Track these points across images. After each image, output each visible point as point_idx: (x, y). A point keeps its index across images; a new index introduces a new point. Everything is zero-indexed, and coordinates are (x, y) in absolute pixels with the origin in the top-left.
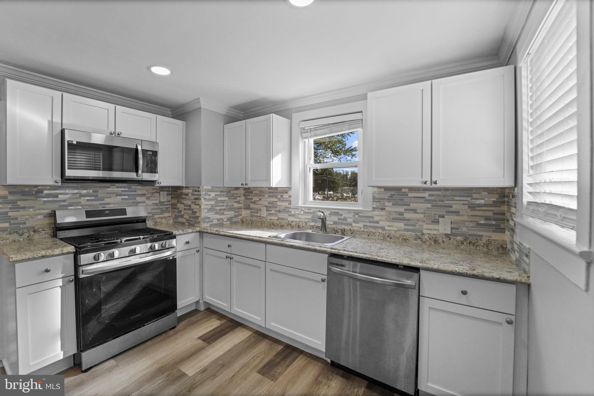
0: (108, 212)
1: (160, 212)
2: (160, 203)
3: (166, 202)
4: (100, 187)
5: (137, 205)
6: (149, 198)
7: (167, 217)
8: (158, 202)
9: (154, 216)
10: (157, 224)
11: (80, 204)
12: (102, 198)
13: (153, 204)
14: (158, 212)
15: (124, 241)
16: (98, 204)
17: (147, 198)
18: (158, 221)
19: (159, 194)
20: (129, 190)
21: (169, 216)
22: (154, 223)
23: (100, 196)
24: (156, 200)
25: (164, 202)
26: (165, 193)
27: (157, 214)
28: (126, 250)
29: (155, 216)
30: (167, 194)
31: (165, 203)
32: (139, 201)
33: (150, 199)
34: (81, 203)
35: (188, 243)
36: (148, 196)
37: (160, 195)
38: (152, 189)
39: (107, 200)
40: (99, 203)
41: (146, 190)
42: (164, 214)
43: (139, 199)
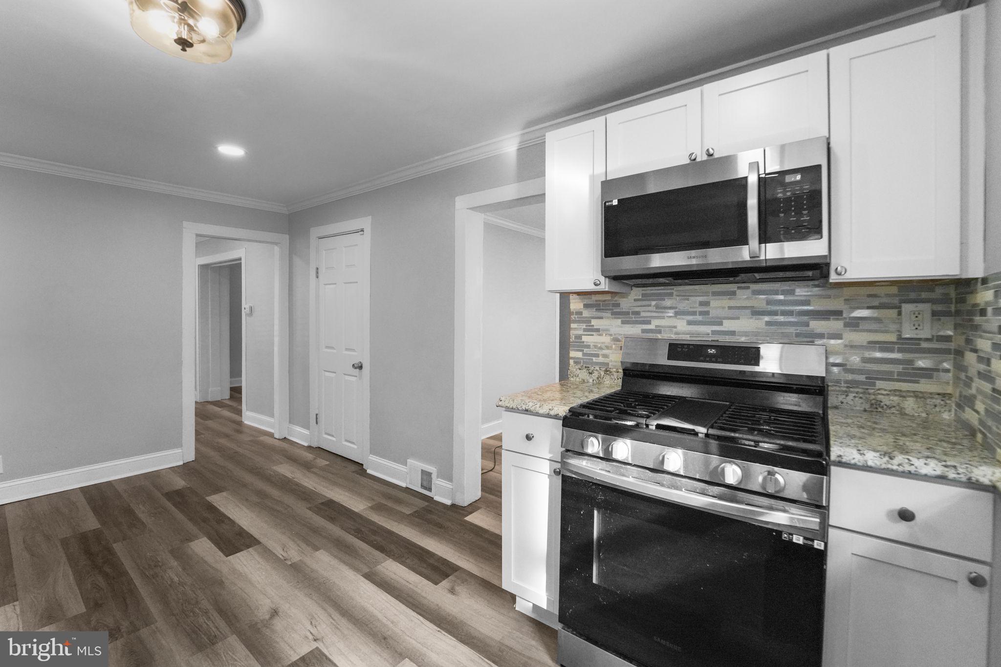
0: (712, 351)
1: (899, 374)
2: (902, 344)
3: (927, 340)
4: (715, 294)
5: (813, 342)
6: (857, 325)
7: (931, 394)
8: (892, 338)
9: (874, 384)
10: (880, 409)
11: (674, 330)
12: (718, 318)
13: (869, 342)
14: (891, 373)
15: (654, 428)
16: (710, 332)
17: (846, 325)
18: (886, 401)
19: (896, 311)
20: (786, 298)
21: (941, 391)
22: (867, 406)
23: (713, 313)
24: (886, 332)
25: (920, 339)
26: (926, 308)
27: (887, 377)
28: (650, 451)
29: (880, 384)
30: (934, 314)
31: (924, 345)
32: (818, 331)
33: (861, 327)
34: (675, 327)
35: (906, 516)
36: (850, 318)
37: (900, 314)
38: (870, 296)
39: (728, 325)
40: (712, 331)
41: (845, 300)
42: (917, 382)
43: (817, 325)
